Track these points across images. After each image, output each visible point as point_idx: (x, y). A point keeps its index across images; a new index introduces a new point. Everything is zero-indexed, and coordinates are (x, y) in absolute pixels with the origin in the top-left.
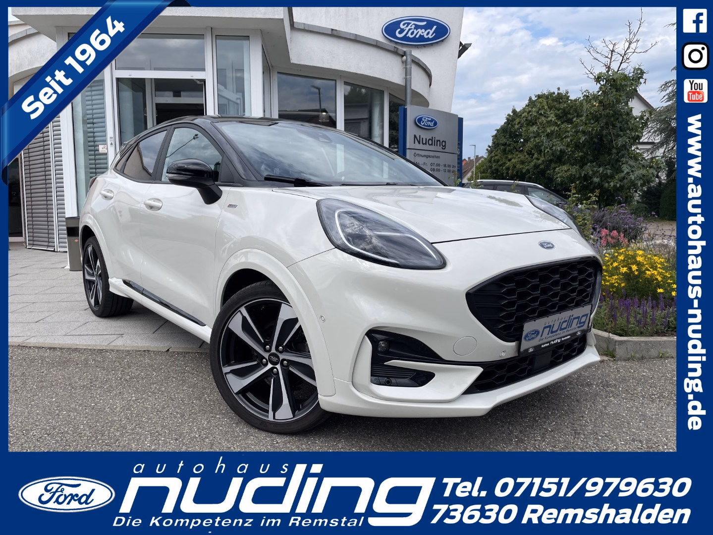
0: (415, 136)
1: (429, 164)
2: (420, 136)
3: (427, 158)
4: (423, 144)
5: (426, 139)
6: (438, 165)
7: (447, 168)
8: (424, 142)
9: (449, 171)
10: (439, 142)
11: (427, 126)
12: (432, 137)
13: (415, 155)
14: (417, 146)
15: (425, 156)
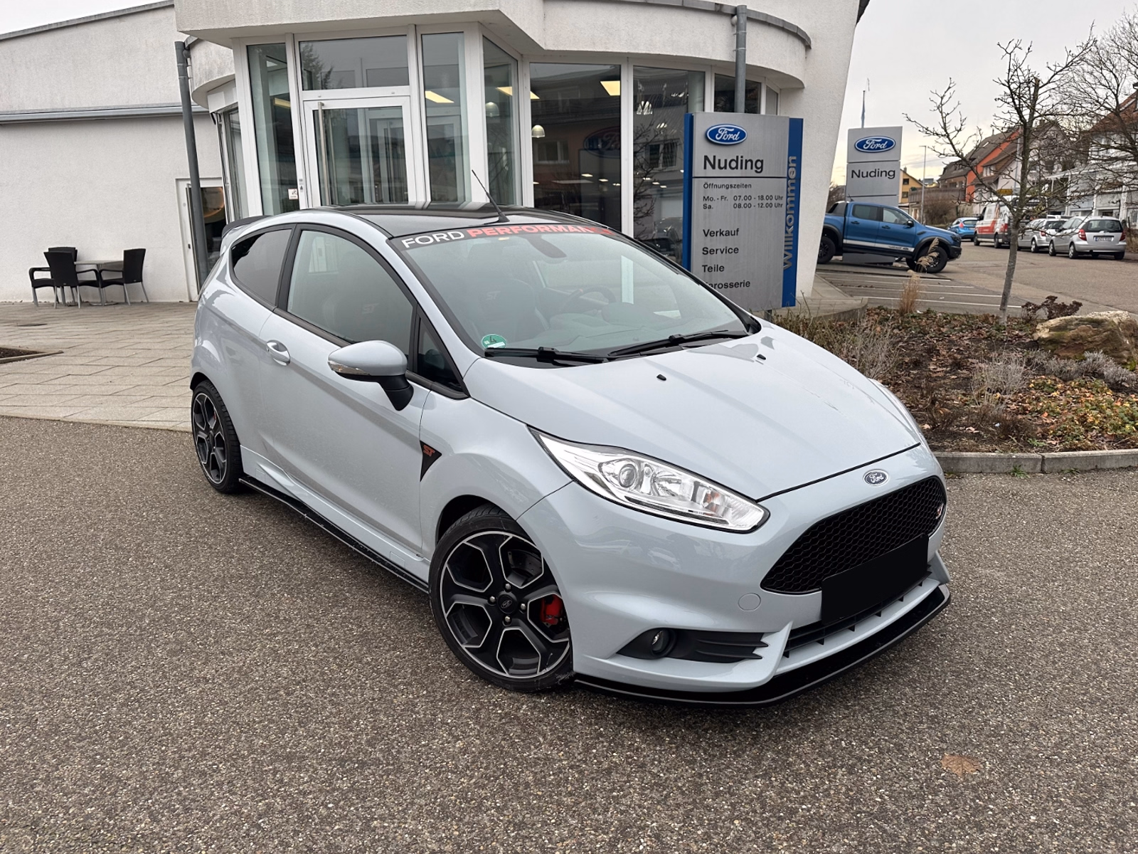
0: (706, 158)
1: (730, 198)
2: (714, 157)
3: (727, 188)
4: (720, 168)
5: (726, 161)
6: (747, 198)
7: (765, 202)
8: (722, 165)
9: (770, 205)
10: (749, 163)
11: (727, 141)
12: (737, 157)
13: (707, 186)
14: (710, 172)
15: (722, 186)
